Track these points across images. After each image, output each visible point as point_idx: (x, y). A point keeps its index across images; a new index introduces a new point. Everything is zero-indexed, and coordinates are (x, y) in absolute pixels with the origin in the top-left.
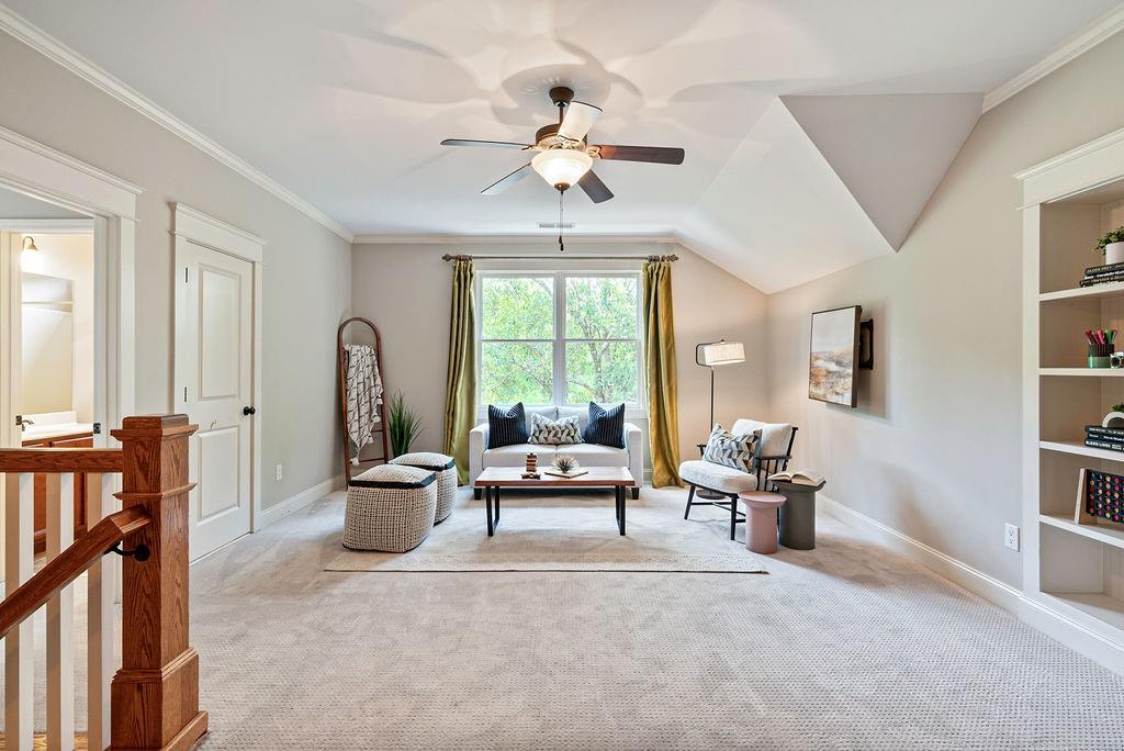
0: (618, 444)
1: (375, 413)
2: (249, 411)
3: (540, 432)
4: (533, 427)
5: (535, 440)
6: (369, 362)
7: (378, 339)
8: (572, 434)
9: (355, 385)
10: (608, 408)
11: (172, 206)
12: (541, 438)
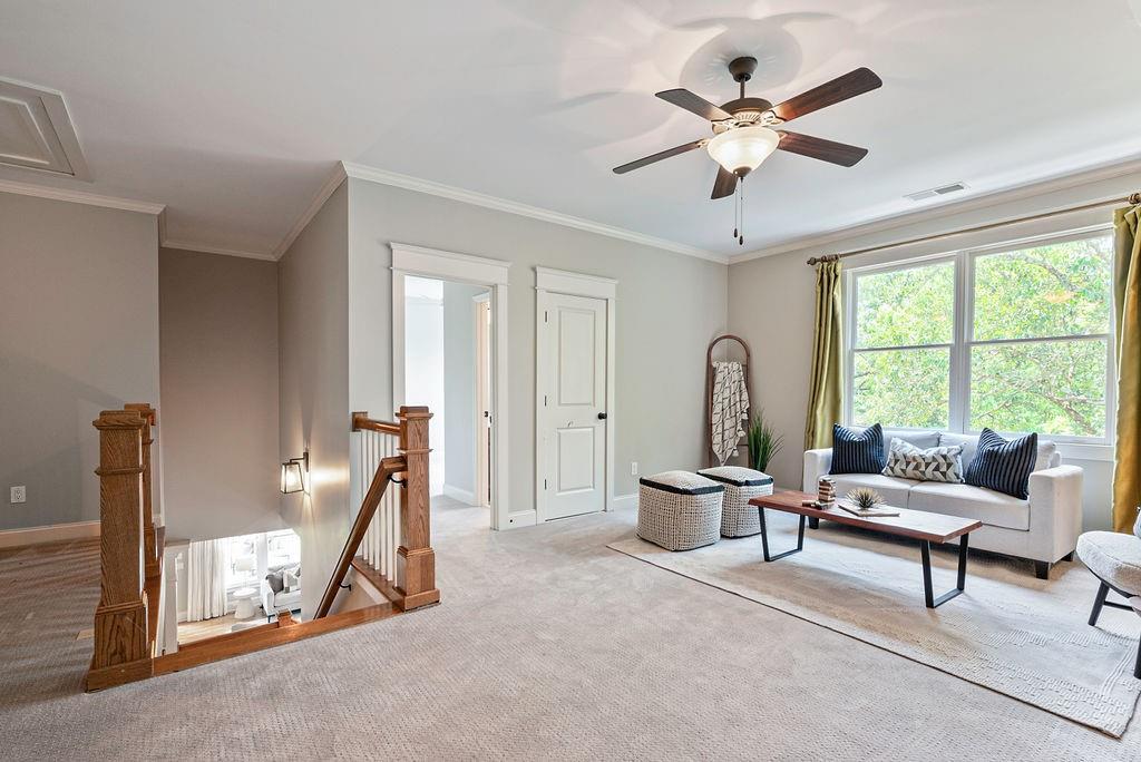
0: (1020, 493)
1: (739, 427)
2: (601, 416)
3: (897, 461)
4: (890, 455)
5: (890, 472)
6: (736, 377)
7: (748, 355)
8: (944, 469)
9: (720, 400)
10: (1012, 437)
11: (534, 270)
12: (897, 469)
